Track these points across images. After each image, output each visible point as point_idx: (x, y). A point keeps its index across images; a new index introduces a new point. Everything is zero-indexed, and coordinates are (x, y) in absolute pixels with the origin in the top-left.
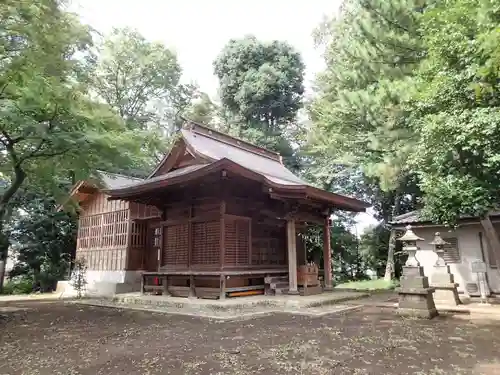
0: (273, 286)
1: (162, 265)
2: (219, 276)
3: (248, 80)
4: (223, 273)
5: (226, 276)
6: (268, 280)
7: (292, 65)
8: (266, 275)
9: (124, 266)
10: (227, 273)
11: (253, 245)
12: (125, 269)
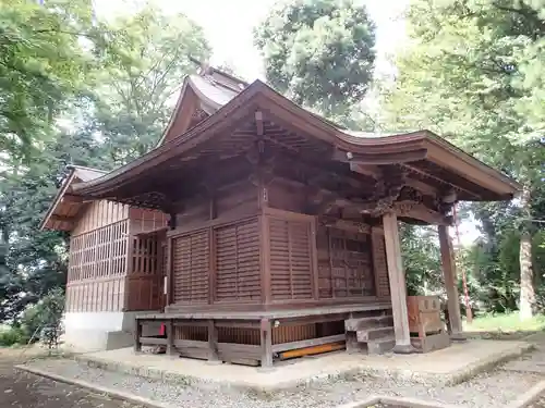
0: (362, 336)
1: (171, 302)
2: (259, 321)
3: (300, 41)
4: (267, 315)
5: (273, 321)
6: (351, 324)
7: (358, 21)
8: (347, 315)
9: (122, 306)
10: (275, 314)
11: (320, 261)
12: (123, 310)
